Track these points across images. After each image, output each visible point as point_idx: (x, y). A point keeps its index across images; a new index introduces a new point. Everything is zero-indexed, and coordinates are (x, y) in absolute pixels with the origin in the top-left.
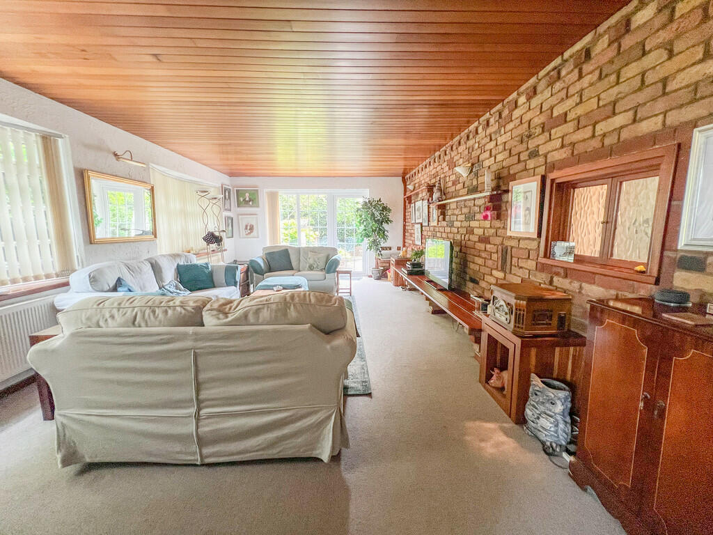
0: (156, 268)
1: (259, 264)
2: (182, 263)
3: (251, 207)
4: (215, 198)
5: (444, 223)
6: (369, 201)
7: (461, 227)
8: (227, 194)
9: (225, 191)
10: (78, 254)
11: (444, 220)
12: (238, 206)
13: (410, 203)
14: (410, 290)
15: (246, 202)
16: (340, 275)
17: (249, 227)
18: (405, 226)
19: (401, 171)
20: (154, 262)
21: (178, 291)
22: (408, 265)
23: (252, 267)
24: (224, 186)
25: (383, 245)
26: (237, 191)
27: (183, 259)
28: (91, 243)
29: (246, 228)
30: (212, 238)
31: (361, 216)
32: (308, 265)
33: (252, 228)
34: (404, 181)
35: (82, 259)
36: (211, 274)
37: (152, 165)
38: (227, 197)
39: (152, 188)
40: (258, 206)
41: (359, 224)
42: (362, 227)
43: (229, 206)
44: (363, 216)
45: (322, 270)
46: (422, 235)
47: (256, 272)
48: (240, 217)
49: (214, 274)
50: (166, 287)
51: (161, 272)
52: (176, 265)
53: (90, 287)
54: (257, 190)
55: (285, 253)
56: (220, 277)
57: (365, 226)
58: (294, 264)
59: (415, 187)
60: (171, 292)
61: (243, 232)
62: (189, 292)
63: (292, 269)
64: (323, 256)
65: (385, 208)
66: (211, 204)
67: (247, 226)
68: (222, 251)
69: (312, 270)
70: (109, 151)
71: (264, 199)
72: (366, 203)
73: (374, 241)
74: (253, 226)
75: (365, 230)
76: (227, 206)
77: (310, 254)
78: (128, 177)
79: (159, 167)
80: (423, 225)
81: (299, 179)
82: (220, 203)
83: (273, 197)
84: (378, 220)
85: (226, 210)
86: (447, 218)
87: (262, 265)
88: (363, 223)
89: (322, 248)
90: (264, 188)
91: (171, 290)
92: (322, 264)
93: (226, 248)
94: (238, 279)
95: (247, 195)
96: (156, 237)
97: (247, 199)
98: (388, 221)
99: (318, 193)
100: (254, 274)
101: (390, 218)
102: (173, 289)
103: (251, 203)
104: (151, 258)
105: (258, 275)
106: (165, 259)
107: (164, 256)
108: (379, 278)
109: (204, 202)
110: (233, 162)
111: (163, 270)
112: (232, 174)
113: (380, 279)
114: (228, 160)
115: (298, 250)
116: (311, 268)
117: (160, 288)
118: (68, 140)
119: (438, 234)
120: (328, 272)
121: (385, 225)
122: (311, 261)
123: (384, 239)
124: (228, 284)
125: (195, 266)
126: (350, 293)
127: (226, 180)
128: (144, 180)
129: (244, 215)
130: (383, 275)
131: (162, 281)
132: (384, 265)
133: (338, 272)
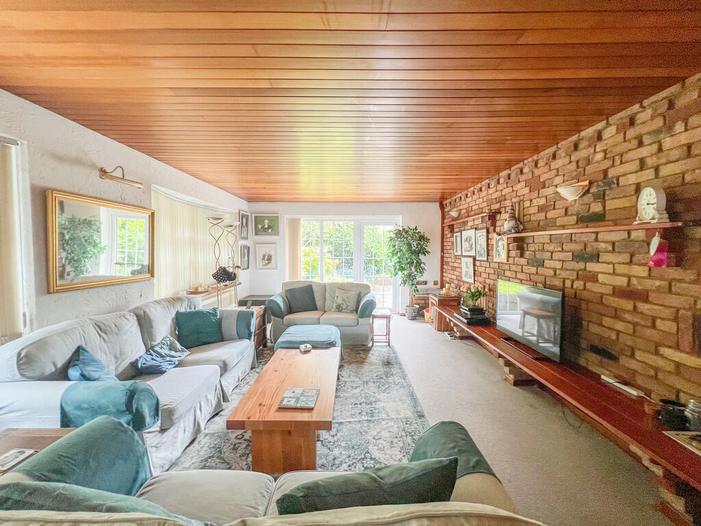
0: (144, 322)
1: (278, 305)
2: (182, 310)
3: (269, 234)
4: (231, 226)
5: (523, 261)
6: (404, 229)
7: (562, 269)
8: (244, 221)
9: (243, 217)
10: (26, 311)
11: (522, 256)
12: (256, 234)
13: (452, 231)
14: (462, 338)
15: (265, 230)
16: (375, 320)
17: (266, 257)
18: (442, 257)
19: (439, 196)
20: (142, 313)
21: (173, 353)
22: (464, 309)
23: (270, 308)
24: (241, 212)
25: (418, 279)
26: (256, 217)
27: (185, 304)
28: (49, 293)
29: (263, 259)
30: (225, 276)
31: (394, 246)
32: (335, 305)
33: (270, 259)
34: (442, 207)
35: (31, 317)
36: (220, 322)
37: (154, 186)
38: (244, 224)
39: (153, 214)
40: (277, 234)
41: (391, 255)
42: (395, 259)
43: (245, 233)
44: (396, 247)
45: (352, 312)
46: (475, 271)
47: (275, 315)
48: (257, 245)
49: (223, 321)
50: (157, 349)
51: (152, 327)
52: (174, 313)
53: (18, 374)
54: (278, 217)
55: (308, 290)
56: (230, 327)
57: (399, 258)
58: (319, 303)
59: (460, 214)
60: (162, 356)
61: (260, 263)
62: (188, 353)
63: (316, 309)
64: (353, 294)
65: (422, 238)
66: (226, 233)
67: (264, 256)
68: (235, 285)
69: (340, 311)
70: (93, 166)
71: (284, 227)
72: (400, 231)
73: (410, 275)
74: (271, 257)
75: (399, 262)
76: (244, 234)
77: (338, 292)
78: (119, 200)
79: (165, 190)
80: (477, 258)
81: (323, 204)
82: (236, 232)
83: (294, 224)
84: (415, 251)
85: (242, 238)
86: (527, 254)
87: (282, 305)
88: (396, 254)
89: (352, 285)
90: (285, 214)
91: (163, 352)
92: (352, 305)
93: (240, 281)
94: (253, 329)
95: (266, 221)
96: (152, 275)
97: (265, 226)
98: (425, 252)
99: (339, 220)
100: (272, 317)
101: (427, 249)
102: (165, 351)
103: (270, 231)
104: (138, 308)
105: (277, 319)
106: (158, 307)
107: (158, 302)
108: (414, 318)
109: (217, 231)
110: (253, 185)
111: (154, 324)
112: (251, 200)
113: (416, 319)
114: (247, 182)
115: (324, 288)
116: (339, 309)
117: (147, 351)
118: (25, 147)
119: (507, 273)
120: (362, 316)
121: (421, 257)
122: (340, 301)
123: (421, 272)
124: (240, 337)
125: (200, 314)
126: (389, 342)
127: (244, 206)
128: (142, 204)
129: (261, 244)
130: (418, 315)
131: (152, 340)
132: (419, 302)
133: (374, 317)
